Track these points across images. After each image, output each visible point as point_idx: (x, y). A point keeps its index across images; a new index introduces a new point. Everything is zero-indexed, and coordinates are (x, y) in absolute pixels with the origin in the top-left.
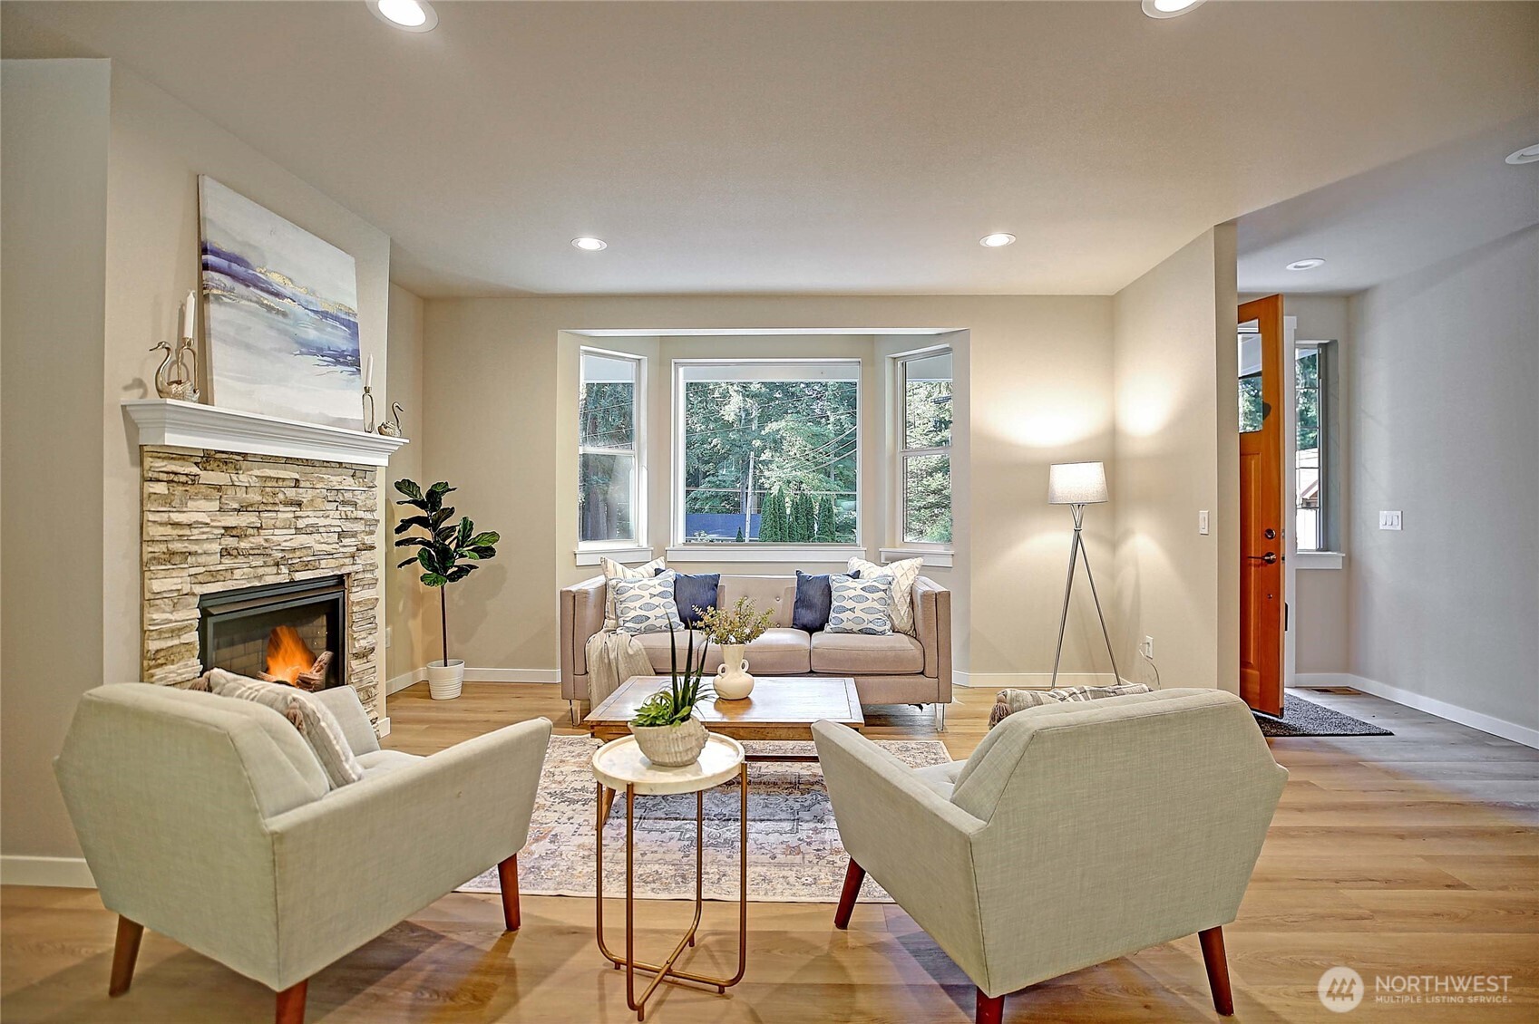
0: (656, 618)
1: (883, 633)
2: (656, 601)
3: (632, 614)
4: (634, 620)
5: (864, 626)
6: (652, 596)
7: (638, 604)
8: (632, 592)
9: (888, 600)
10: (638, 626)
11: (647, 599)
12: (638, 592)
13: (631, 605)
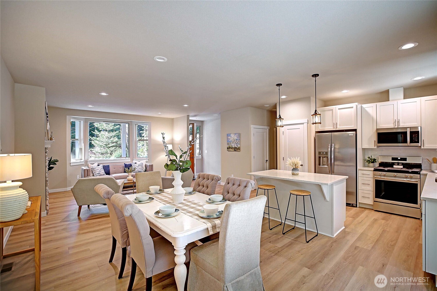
0: (102, 173)
1: (142, 172)
2: (101, 170)
3: (97, 173)
4: (97, 174)
5: (139, 171)
6: (100, 169)
7: (98, 171)
8: (96, 169)
9: (142, 167)
10: (98, 175)
11: (99, 170)
12: (98, 169)
13: (97, 171)
